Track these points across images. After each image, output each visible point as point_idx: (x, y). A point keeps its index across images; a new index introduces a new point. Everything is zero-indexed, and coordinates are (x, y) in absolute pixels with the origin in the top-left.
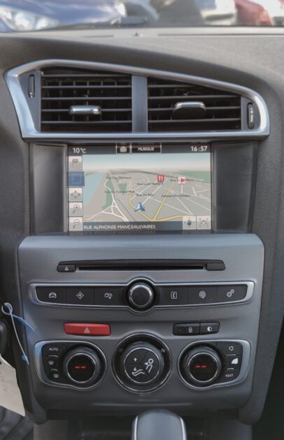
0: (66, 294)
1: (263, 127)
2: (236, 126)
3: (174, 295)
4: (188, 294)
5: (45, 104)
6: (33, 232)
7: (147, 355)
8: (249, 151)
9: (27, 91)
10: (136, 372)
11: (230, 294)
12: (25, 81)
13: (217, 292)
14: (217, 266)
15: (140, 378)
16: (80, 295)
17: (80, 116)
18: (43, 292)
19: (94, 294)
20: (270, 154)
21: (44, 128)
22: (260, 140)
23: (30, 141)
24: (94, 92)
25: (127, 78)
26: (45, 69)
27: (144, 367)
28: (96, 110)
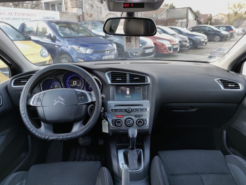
0: (116, 110)
1: (149, 82)
2: (145, 82)
3: (135, 110)
4: (137, 110)
5: (112, 78)
6: (110, 100)
7: (130, 121)
8: (147, 86)
9: (109, 76)
10: (128, 124)
11: (144, 110)
12: (108, 74)
13: (142, 110)
14: (142, 105)
15: (129, 125)
16: (118, 110)
17: (118, 80)
18: (112, 110)
19: (121, 110)
20: (151, 86)
21: (112, 82)
22: (148, 84)
23: (110, 85)
24: (120, 76)
25: (126, 74)
26: (111, 73)
27: (130, 123)
28: (121, 79)
